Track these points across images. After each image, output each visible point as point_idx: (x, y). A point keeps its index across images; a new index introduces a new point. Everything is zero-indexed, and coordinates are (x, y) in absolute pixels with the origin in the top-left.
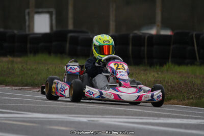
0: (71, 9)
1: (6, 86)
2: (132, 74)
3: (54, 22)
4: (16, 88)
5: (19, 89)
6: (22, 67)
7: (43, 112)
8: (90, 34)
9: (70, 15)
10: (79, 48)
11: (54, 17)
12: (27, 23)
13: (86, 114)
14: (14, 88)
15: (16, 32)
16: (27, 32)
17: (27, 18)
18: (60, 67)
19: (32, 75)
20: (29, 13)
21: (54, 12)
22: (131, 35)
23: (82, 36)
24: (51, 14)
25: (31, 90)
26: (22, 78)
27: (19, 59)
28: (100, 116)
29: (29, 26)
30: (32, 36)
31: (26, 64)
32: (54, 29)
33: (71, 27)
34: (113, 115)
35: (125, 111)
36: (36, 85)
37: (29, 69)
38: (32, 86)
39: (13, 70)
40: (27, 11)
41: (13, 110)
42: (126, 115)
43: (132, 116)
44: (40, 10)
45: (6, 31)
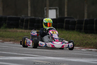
0: (66, 7)
2: (96, 38)
3: (58, 13)
7: (53, 56)
8: (75, 19)
9: (66, 10)
10: (70, 26)
11: (58, 11)
12: (45, 14)
13: (74, 57)
15: (40, 18)
17: (45, 11)
18: (61, 35)
20: (46, 9)
21: (58, 9)
22: (95, 19)
23: (71, 20)
24: (56, 9)
28: (81, 58)
29: (46, 15)
32: (58, 17)
33: (66, 16)
34: (87, 58)
35: (92, 56)
40: (45, 8)
41: (39, 55)
42: (93, 58)
43: (96, 58)
44: (51, 8)
45: (35, 18)
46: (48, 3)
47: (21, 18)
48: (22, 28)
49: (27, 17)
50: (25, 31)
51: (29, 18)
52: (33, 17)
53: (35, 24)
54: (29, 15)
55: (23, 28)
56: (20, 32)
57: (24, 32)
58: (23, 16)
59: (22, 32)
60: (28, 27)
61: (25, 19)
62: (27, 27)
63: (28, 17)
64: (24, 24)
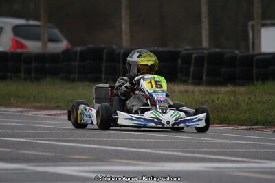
1: (229, 125)
4: (243, 127)
5: (247, 129)
6: (249, 99)
12: (251, 41)
14: (240, 127)
15: (237, 52)
16: (251, 52)
17: (250, 33)
19: (263, 110)
20: (253, 26)
25: (263, 131)
26: (250, 114)
27: (242, 89)
29: (253, 43)
30: (258, 57)
31: (255, 95)
36: (270, 123)
37: (259, 102)
38: (264, 124)
39: (237, 104)
40: (250, 23)
44: (268, 22)
45: (224, 51)
46: (257, 9)
47: (184, 52)
48: (185, 82)
49: (201, 51)
50: (197, 89)
51: (205, 51)
52: (218, 50)
53: (224, 70)
54: (205, 44)
55: (190, 81)
56: (181, 92)
57: (193, 92)
58: (187, 47)
59: (187, 92)
60: (204, 77)
61: (194, 56)
62: (201, 79)
63: (203, 49)
64: (192, 69)
